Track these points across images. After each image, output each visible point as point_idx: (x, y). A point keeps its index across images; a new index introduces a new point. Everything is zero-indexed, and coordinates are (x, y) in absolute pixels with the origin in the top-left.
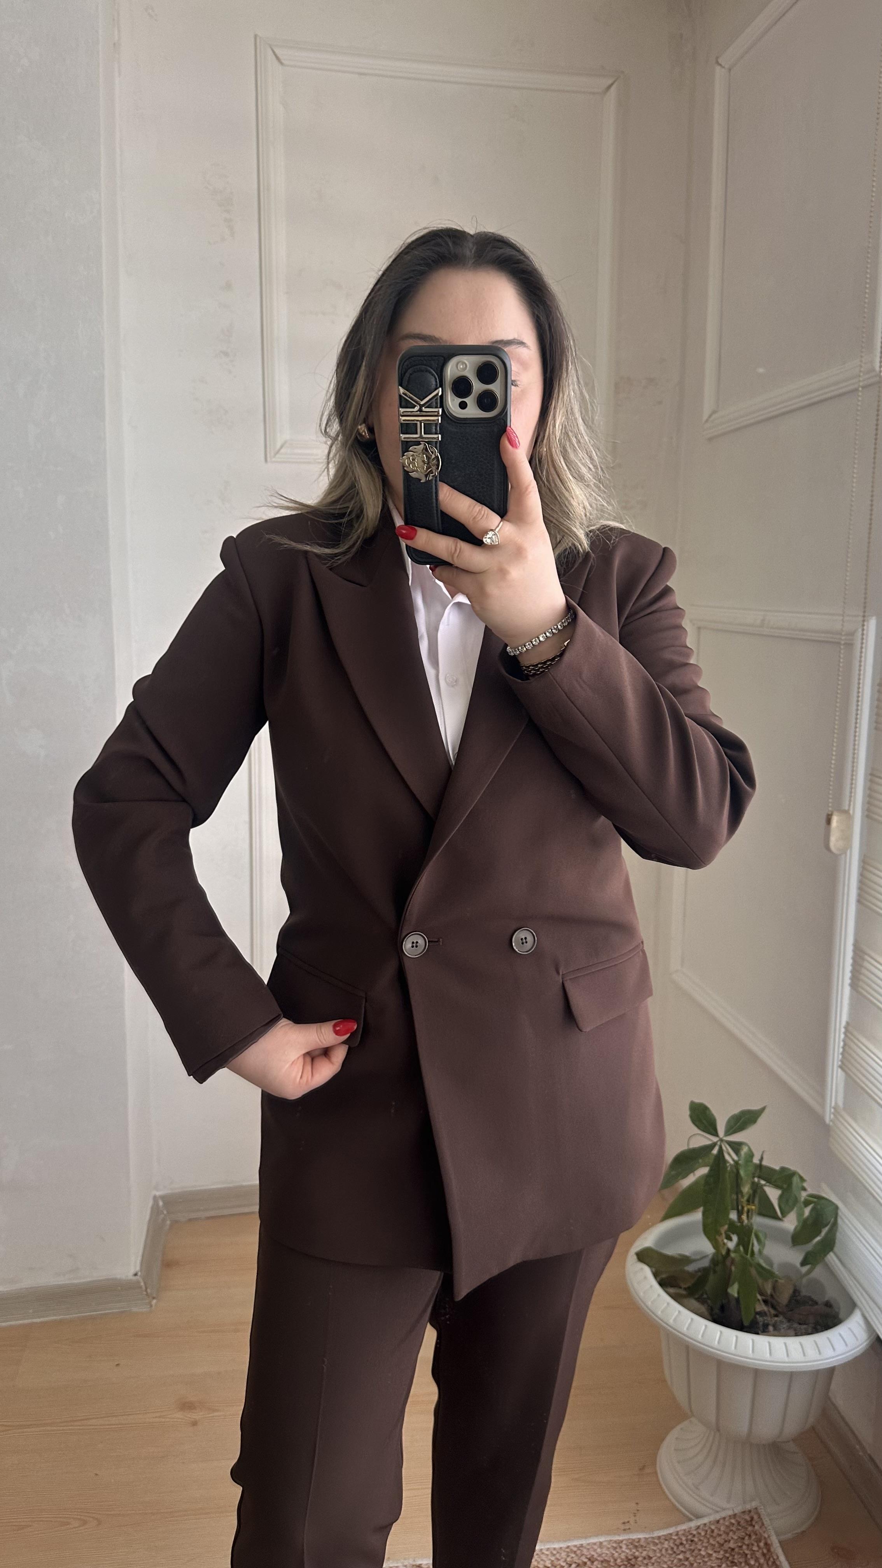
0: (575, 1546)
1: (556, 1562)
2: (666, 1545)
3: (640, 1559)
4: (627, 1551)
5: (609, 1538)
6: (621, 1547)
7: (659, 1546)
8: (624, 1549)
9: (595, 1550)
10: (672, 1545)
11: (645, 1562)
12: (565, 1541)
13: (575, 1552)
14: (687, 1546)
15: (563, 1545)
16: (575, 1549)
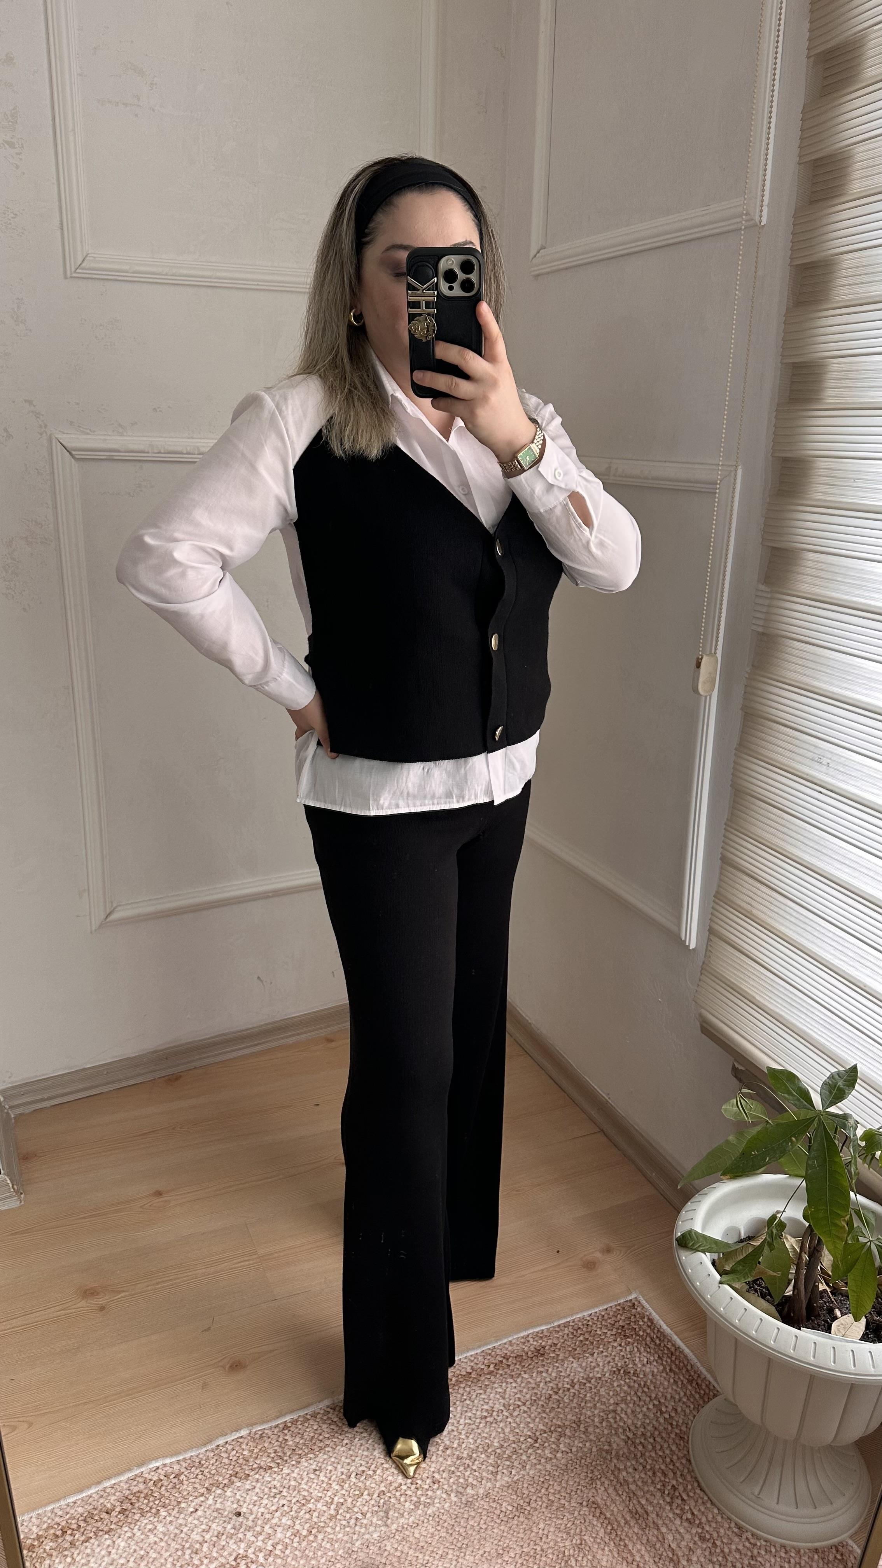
0: (489, 1349)
1: (475, 1367)
2: (566, 1331)
3: (547, 1348)
4: (535, 1343)
5: (516, 1337)
6: (528, 1341)
7: (560, 1334)
8: (532, 1342)
9: (507, 1349)
10: (572, 1331)
11: (552, 1349)
12: (480, 1347)
13: (490, 1354)
14: (584, 1329)
15: (479, 1351)
16: (490, 1352)
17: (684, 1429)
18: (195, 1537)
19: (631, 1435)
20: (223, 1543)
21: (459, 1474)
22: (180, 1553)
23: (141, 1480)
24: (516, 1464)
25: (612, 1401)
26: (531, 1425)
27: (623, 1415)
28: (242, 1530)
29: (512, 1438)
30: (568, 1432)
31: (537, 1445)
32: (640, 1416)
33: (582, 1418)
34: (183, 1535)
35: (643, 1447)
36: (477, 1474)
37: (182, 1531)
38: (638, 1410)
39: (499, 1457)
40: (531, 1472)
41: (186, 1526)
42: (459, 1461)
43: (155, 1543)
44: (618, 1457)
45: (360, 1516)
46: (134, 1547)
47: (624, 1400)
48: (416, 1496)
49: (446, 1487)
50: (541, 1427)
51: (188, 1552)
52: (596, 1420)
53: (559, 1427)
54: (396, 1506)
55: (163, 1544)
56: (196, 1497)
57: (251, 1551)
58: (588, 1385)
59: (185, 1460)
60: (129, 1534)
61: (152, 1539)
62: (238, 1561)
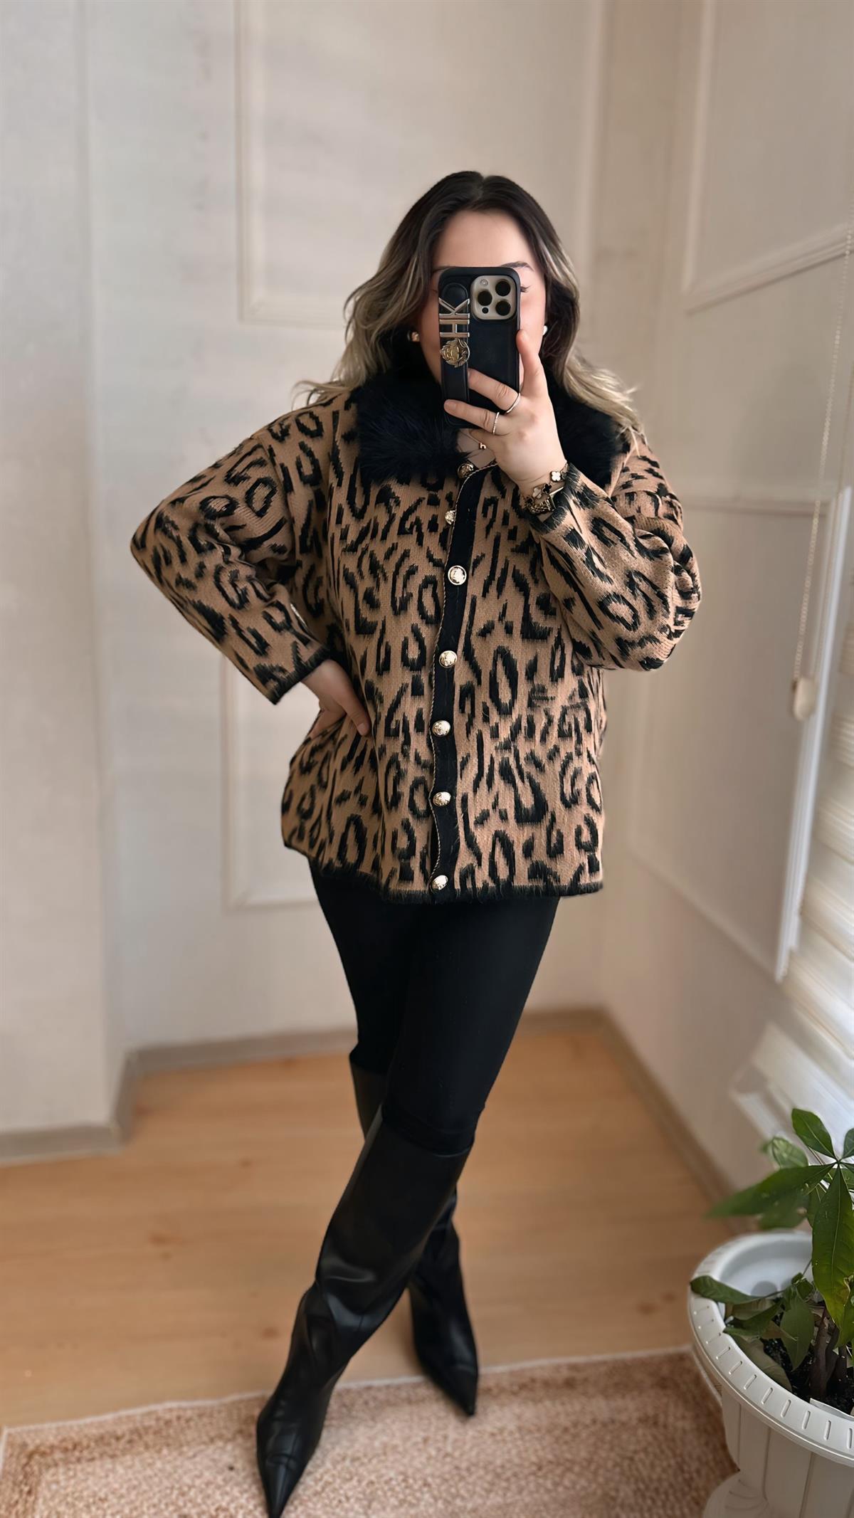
2: (603, 1368)
3: (578, 1380)
4: (567, 1373)
6: (561, 1370)
7: (596, 1369)
8: (564, 1372)
10: (609, 1369)
13: (517, 1375)
14: (622, 1370)
15: (506, 1369)
16: (518, 1372)
17: (703, 1493)
18: (187, 1480)
19: (642, 1486)
20: (210, 1491)
21: (451, 1483)
22: (168, 1491)
23: (154, 1417)
24: (513, 1487)
25: (632, 1447)
26: (541, 1453)
27: (640, 1466)
28: (231, 1483)
29: (517, 1460)
30: (577, 1469)
31: (540, 1474)
32: (658, 1470)
33: (596, 1458)
34: (176, 1476)
35: (653, 1501)
36: (470, 1487)
37: (175, 1472)
38: (657, 1462)
39: (498, 1476)
40: (527, 1499)
41: (181, 1466)
42: (455, 1472)
43: (150, 1477)
44: (622, 1506)
45: (343, 1499)
46: (130, 1475)
47: (645, 1450)
48: (403, 1493)
49: (436, 1492)
50: (550, 1457)
51: (176, 1492)
52: (610, 1464)
53: (567, 1460)
54: (383, 1499)
55: (156, 1480)
56: (199, 1444)
57: (232, 1506)
58: (611, 1427)
59: (199, 1408)
60: (129, 1463)
61: (149, 1472)
62: (219, 1512)
